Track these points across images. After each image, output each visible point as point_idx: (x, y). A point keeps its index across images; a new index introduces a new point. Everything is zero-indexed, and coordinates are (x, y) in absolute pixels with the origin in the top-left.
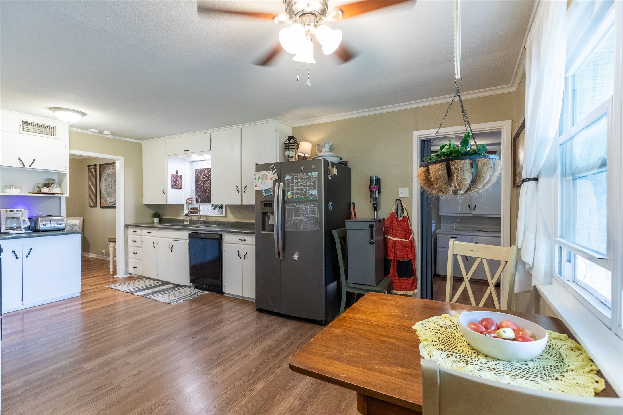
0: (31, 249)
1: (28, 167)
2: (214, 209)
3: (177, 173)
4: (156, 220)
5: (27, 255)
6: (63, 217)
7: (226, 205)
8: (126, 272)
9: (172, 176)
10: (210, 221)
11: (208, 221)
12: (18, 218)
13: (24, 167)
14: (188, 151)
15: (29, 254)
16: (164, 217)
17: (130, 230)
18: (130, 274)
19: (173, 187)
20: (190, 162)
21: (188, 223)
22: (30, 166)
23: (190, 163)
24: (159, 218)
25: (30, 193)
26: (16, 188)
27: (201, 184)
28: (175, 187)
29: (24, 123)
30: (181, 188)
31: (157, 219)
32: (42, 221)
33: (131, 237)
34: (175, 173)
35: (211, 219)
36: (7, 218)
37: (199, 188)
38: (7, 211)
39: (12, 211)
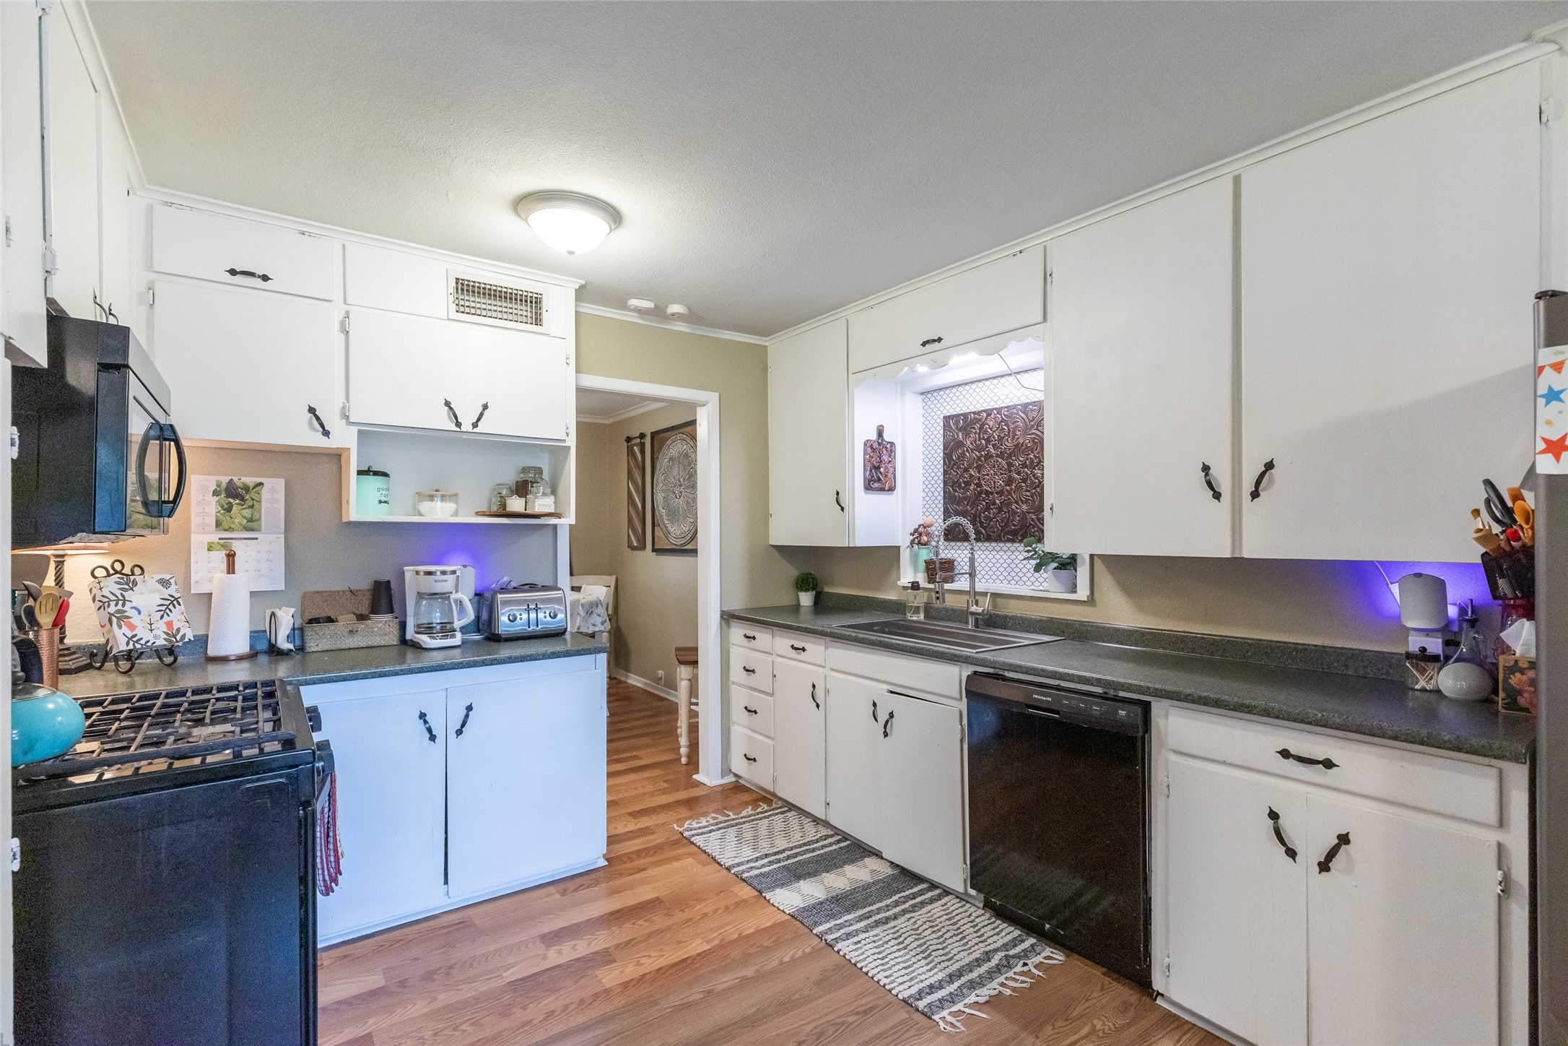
0: (469, 708)
1: (470, 429)
2: (1038, 568)
3: (880, 433)
4: (806, 599)
5: (459, 727)
6: (561, 592)
7: (1092, 556)
8: (726, 770)
9: (865, 445)
10: (1014, 618)
11: (1005, 617)
12: (444, 596)
13: (459, 429)
14: (939, 340)
15: (463, 725)
16: (827, 589)
17: (737, 632)
18: (736, 775)
19: (868, 487)
20: (923, 393)
21: (922, 616)
22: (475, 425)
23: (921, 397)
24: (814, 592)
25: (479, 514)
26: (443, 498)
27: (966, 470)
28: (876, 485)
29: (464, 287)
30: (892, 489)
31: (808, 593)
32: (506, 603)
33: (740, 655)
34: (874, 437)
35: (1015, 609)
36: (420, 596)
37: (960, 487)
38: (417, 573)
39: (429, 573)
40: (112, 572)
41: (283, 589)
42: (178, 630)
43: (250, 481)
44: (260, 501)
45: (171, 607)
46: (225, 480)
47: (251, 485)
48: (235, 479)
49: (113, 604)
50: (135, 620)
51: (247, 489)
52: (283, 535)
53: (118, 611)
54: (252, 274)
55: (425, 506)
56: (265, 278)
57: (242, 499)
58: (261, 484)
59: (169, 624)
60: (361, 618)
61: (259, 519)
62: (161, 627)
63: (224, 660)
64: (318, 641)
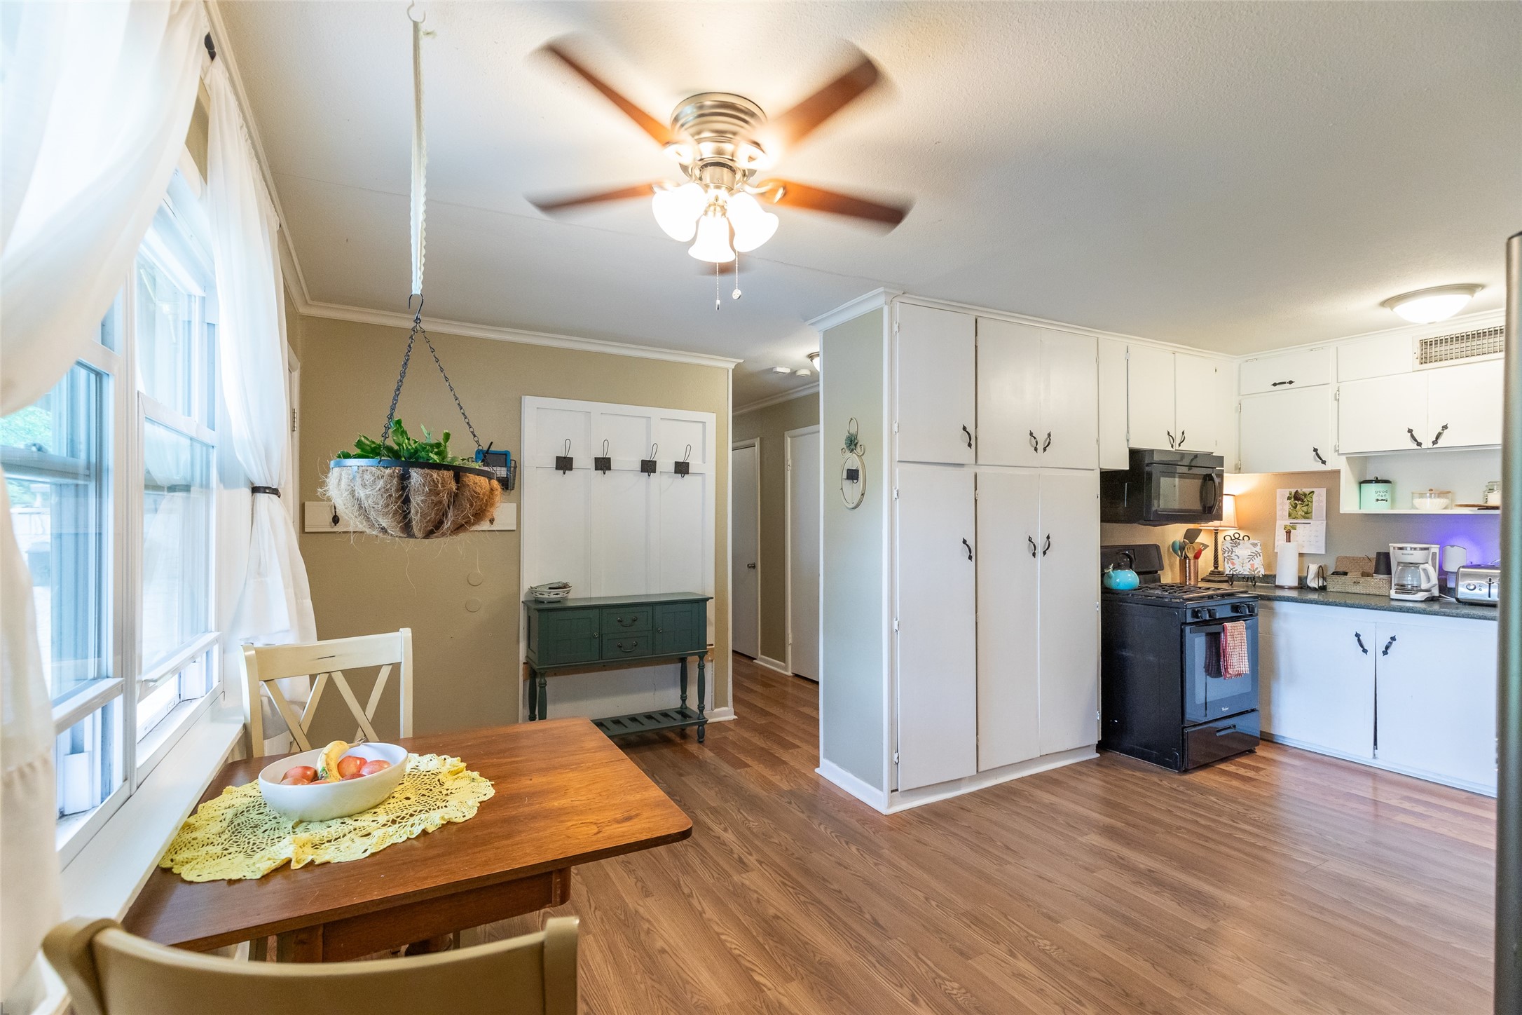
0: (1393, 639)
1: (1430, 445)
5: (1384, 649)
12: (1417, 565)
13: (1419, 447)
15: (1389, 647)
22: (1434, 442)
26: (1437, 495)
29: (1424, 343)
32: (1467, 577)
36: (1399, 563)
38: (1394, 547)
39: (1401, 549)
40: (1233, 538)
41: (1324, 553)
42: (1257, 568)
43: (1307, 490)
44: (1312, 502)
45: (1255, 557)
46: (1293, 491)
47: (1308, 493)
48: (1299, 490)
49: (1227, 552)
50: (1236, 561)
51: (1305, 495)
52: (1325, 522)
53: (1228, 556)
54: (1284, 383)
55: (1417, 501)
56: (1291, 382)
57: (1303, 501)
58: (1313, 492)
59: (1252, 565)
60: (1365, 574)
61: (1311, 512)
62: (1248, 566)
63: (1281, 588)
64: (1335, 585)
